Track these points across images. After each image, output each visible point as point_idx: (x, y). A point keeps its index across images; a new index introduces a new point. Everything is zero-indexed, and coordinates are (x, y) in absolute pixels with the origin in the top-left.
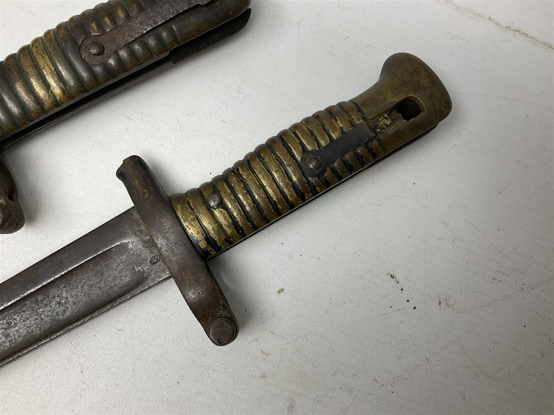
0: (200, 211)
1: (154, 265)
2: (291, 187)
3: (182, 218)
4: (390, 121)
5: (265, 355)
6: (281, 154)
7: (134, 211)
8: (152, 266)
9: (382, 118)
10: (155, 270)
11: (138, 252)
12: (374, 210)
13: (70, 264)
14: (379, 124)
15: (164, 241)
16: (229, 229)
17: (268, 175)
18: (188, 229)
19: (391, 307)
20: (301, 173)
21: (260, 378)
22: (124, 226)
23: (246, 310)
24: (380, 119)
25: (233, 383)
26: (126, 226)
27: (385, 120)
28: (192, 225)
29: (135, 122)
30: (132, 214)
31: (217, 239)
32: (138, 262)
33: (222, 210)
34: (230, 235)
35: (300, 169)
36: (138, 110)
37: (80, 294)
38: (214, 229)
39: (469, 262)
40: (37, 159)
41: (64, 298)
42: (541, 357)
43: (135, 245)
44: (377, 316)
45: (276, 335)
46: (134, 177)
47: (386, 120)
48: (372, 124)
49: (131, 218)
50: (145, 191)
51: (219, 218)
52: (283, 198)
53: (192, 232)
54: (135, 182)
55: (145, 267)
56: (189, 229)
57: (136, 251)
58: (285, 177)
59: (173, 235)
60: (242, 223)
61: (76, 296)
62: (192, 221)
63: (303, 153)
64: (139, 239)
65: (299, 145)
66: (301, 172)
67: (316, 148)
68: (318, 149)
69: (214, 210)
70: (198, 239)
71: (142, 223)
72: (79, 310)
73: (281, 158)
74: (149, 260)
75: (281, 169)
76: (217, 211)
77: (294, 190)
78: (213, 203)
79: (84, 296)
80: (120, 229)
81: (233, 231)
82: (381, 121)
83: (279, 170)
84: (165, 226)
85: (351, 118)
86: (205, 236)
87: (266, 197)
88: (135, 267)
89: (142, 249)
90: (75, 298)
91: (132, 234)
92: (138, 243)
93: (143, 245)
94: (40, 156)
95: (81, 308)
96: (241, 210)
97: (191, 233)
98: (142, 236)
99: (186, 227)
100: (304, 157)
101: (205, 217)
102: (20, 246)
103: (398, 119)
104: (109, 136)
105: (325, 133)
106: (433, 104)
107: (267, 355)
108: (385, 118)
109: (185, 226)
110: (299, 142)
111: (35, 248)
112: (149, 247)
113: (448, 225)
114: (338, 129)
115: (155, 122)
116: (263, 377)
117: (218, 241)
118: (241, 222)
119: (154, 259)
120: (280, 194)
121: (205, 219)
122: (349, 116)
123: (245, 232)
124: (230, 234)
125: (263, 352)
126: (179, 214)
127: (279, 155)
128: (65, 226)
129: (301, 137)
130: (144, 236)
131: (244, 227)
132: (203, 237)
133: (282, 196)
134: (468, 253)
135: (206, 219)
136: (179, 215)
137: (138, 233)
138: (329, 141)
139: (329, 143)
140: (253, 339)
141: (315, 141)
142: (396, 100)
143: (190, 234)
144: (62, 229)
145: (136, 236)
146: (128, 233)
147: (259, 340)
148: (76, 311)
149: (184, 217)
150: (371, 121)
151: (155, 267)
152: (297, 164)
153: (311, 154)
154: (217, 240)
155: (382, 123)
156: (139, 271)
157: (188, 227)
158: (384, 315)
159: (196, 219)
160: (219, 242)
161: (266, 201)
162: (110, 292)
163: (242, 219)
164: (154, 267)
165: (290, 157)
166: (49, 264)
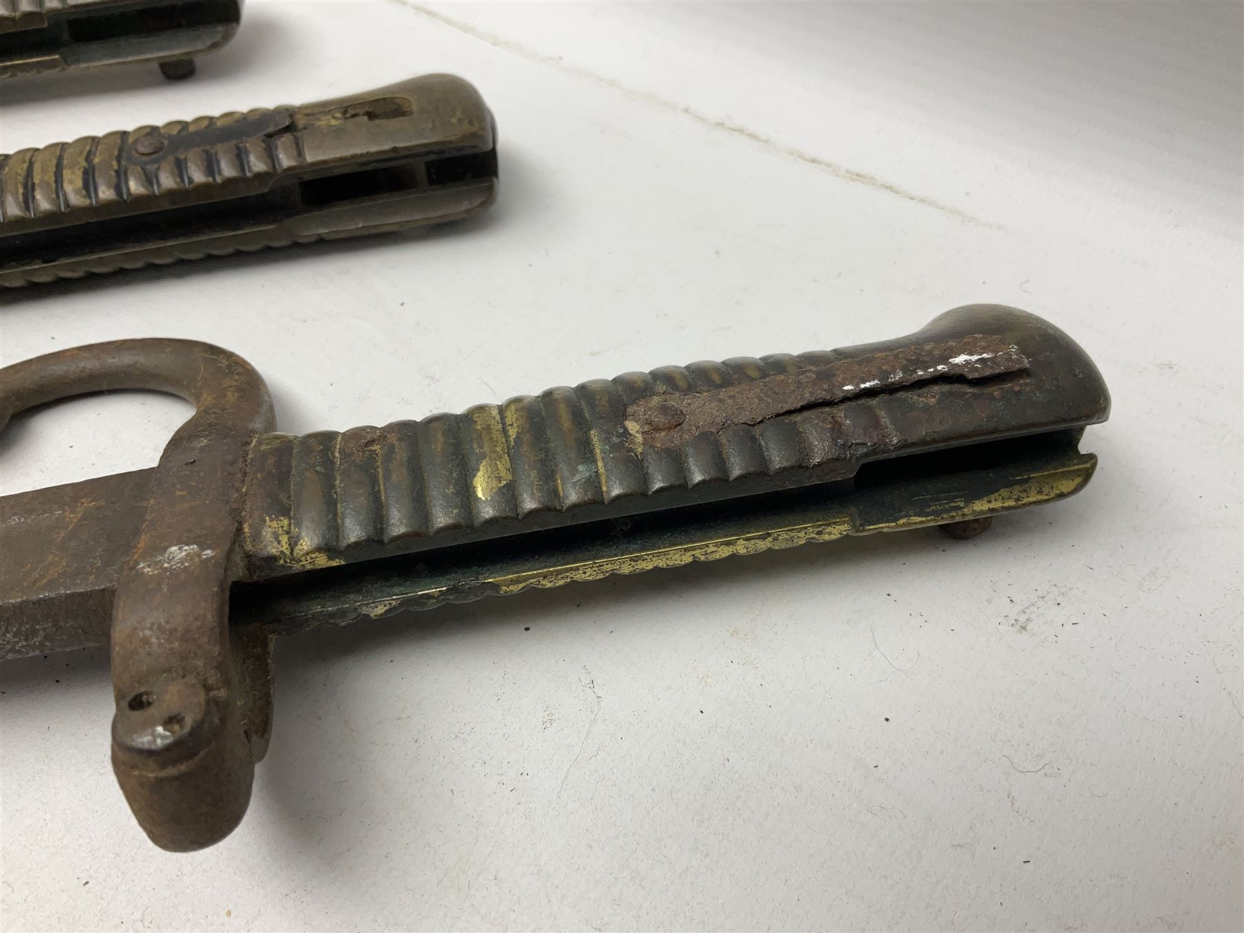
2: (80, 170)
4: (340, 123)
9: (329, 116)
20: (116, 155)
24: (323, 118)
27: (332, 120)
48: (303, 121)
58: (81, 155)
66: (116, 152)
77: (84, 176)
108: (335, 118)
120: (53, 175)
133: (54, 179)
155: (323, 123)
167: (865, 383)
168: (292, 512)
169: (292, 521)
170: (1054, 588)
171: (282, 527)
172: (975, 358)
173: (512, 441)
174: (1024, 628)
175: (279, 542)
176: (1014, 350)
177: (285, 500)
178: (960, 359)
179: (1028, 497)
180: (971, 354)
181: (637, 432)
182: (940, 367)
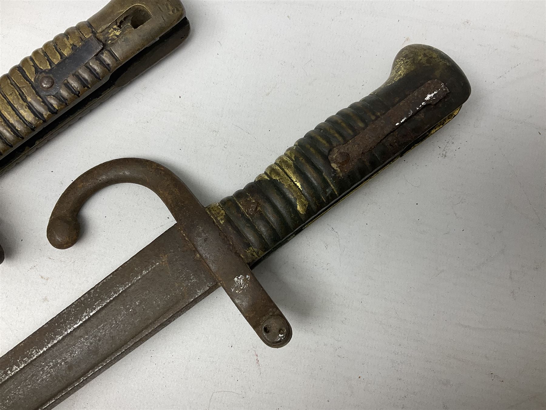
2: (26, 108)
4: (120, 32)
5: (45, 280)
6: (15, 78)
9: (112, 29)
12: (142, 128)
14: (109, 36)
17: (2, 99)
19: (168, 218)
20: (35, 93)
21: (42, 302)
23: (22, 240)
24: (110, 31)
25: (16, 310)
27: (114, 31)
35: (33, 89)
39: (242, 165)
42: (326, 247)
44: (154, 229)
45: (54, 259)
47: (116, 31)
48: (102, 37)
52: (19, 119)
58: (19, 99)
63: (35, 74)
65: (32, 67)
66: (34, 91)
67: (48, 67)
68: (50, 68)
73: (15, 82)
75: (15, 92)
77: (30, 110)
82: (110, 33)
83: (12, 93)
85: (81, 34)
87: (2, 121)
100: (37, 77)
103: (127, 28)
105: (56, 51)
106: (159, 9)
107: (47, 280)
108: (115, 29)
110: (33, 64)
113: (218, 132)
114: (68, 46)
116: (44, 300)
120: (16, 116)
122: (80, 33)
125: (42, 277)
127: (13, 79)
129: (35, 59)
133: (18, 117)
134: (240, 157)
138: (60, 59)
139: (61, 60)
140: (32, 267)
141: (47, 61)
142: (122, 11)
147: (37, 267)
150: (102, 34)
152: (30, 85)
153: (43, 73)
155: (112, 35)
158: (161, 227)
161: (2, 124)
165: (23, 80)
167: (402, 120)
168: (251, 244)
169: (252, 247)
170: (450, 137)
171: (252, 251)
172: (432, 95)
173: (300, 188)
174: (445, 156)
175: (254, 256)
176: (443, 86)
177: (246, 241)
178: (428, 98)
179: (446, 122)
180: (431, 94)
181: (337, 167)
182: (423, 104)
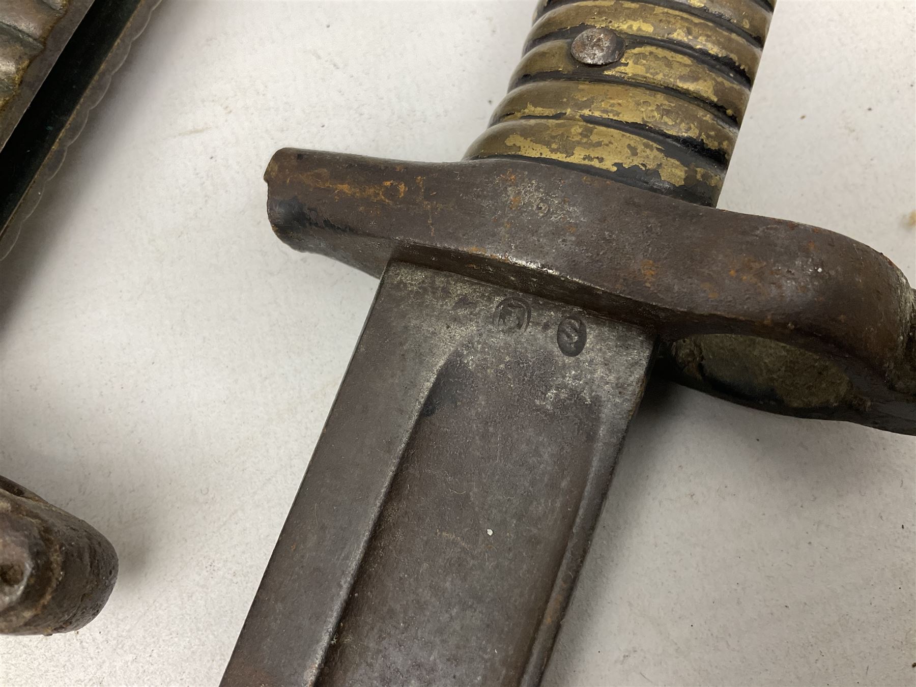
0: (585, 99)
1: (584, 351)
3: (552, 151)
7: (398, 274)
8: (581, 357)
10: (599, 359)
11: (507, 359)
13: (346, 550)
15: (564, 241)
16: (701, 82)
18: (596, 164)
22: (406, 327)
26: (413, 322)
28: (599, 144)
29: (217, 127)
30: (401, 282)
31: (697, 132)
32: (531, 381)
33: (637, 50)
34: (715, 100)
36: (203, 101)
37: (447, 615)
38: (664, 109)
40: (36, 389)
41: (408, 671)
43: (483, 348)
46: (327, 184)
49: (408, 294)
50: (388, 183)
51: (648, 75)
53: (617, 161)
54: (341, 192)
55: (564, 377)
56: (601, 160)
57: (501, 361)
59: (574, 205)
60: (718, 43)
61: (440, 631)
62: (587, 136)
64: (477, 322)
69: (618, 69)
70: (648, 167)
71: (448, 283)
72: (485, 668)
74: (557, 351)
76: (626, 65)
78: (597, 52)
79: (464, 610)
80: (401, 344)
81: (716, 81)
84: (530, 204)
86: (658, 146)
88: (537, 402)
89: (511, 340)
90: (443, 641)
91: (448, 327)
92: (484, 336)
93: (503, 331)
94: (39, 377)
95: (486, 657)
96: (685, 15)
97: (615, 164)
98: (478, 309)
99: (587, 162)
101: (612, 101)
102: (155, 655)
104: (179, 203)
109: (583, 162)
111: (201, 626)
112: (526, 320)
115: (264, 95)
117: (703, 137)
118: (714, 43)
119: (569, 336)
121: (619, 104)
123: (742, 68)
124: (716, 94)
126: (534, 152)
128: (239, 498)
130: (486, 306)
131: (732, 52)
132: (655, 150)
135: (620, 101)
136: (534, 154)
137: (461, 312)
143: (615, 169)
144: (236, 511)
145: (464, 325)
146: (433, 333)
148: (479, 678)
149: (554, 146)
151: (592, 354)
154: (700, 135)
156: (558, 403)
157: (591, 159)
159: (591, 126)
160: (708, 136)
162: (530, 531)
163: (709, 33)
164: (584, 356)
166: (279, 606)
